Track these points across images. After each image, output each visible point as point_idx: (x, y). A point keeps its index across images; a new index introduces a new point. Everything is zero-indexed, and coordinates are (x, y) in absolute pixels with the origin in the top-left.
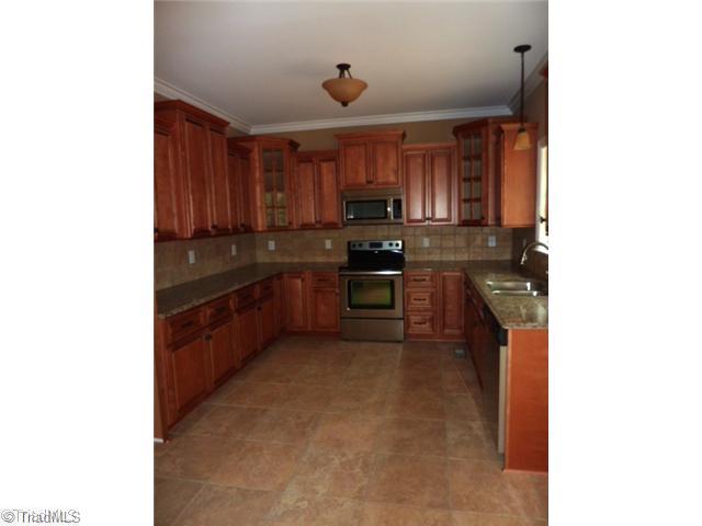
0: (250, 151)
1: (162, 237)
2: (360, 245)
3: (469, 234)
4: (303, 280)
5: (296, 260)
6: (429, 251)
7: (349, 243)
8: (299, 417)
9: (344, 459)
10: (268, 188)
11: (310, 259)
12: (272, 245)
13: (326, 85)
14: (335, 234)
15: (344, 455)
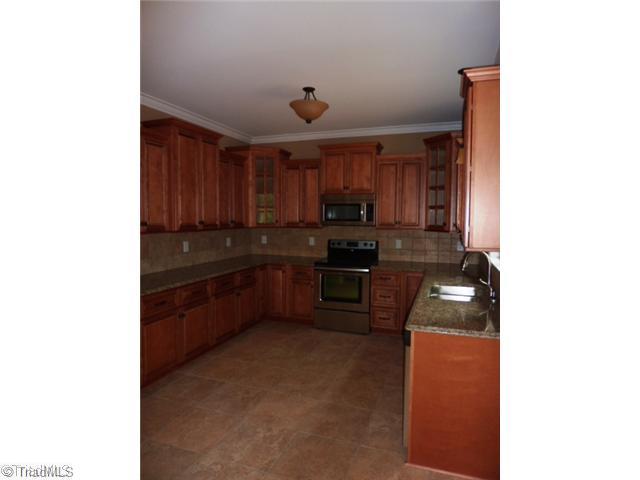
0: (245, 158)
1: (148, 229)
2: (339, 244)
3: (439, 238)
4: (284, 272)
5: (284, 254)
6: (401, 252)
7: (329, 241)
8: (248, 393)
9: (268, 434)
10: (259, 190)
11: (294, 253)
12: (264, 240)
13: (292, 105)
14: (317, 232)
15: (270, 430)
